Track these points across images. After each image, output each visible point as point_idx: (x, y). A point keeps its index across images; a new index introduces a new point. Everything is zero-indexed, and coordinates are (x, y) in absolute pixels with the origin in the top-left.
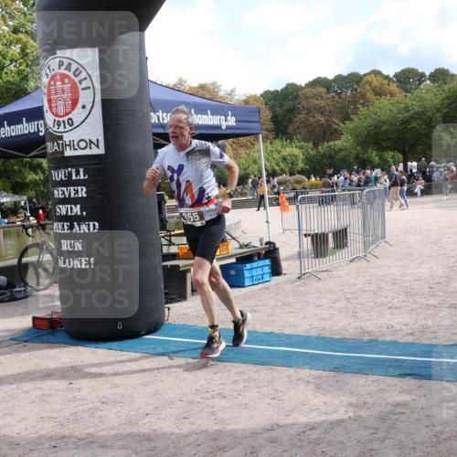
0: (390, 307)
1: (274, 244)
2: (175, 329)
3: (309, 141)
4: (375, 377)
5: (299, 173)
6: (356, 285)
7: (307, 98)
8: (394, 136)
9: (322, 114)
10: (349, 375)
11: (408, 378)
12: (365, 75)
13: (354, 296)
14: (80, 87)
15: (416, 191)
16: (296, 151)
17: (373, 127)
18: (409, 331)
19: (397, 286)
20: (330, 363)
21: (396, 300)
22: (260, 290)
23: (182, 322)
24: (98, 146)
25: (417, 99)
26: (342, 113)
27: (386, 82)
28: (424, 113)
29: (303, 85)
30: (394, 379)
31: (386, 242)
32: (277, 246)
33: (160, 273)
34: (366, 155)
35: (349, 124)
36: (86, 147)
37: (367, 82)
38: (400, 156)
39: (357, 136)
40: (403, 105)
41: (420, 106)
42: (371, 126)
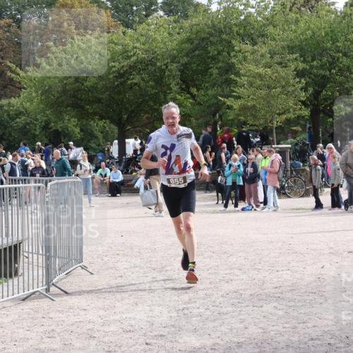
8: (105, 96)
15: (137, 185)
17: (71, 80)
25: (142, 39)
28: (151, 62)
31: (84, 268)
34: (59, 126)
38: (116, 129)
39: (45, 92)
40: (120, 47)
41: (146, 51)
42: (66, 78)
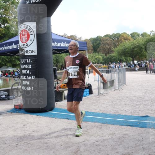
0: (125, 105)
1: (90, 84)
2: (58, 110)
3: (104, 54)
4: (118, 126)
5: (101, 63)
6: (115, 97)
7: (104, 40)
8: (130, 53)
9: (108, 45)
10: (110, 125)
11: (129, 126)
12: (121, 34)
13: (114, 101)
14: (30, 34)
16: (100, 57)
18: (131, 112)
19: (128, 98)
20: (105, 121)
21: (127, 102)
22: (85, 98)
23: (60, 108)
24: (35, 52)
25: (137, 41)
26: (114, 45)
27: (128, 36)
28: (139, 46)
29: (103, 36)
30: (124, 126)
31: (126, 85)
32: (91, 85)
33: (54, 92)
34: (121, 59)
35: (116, 49)
36: (31, 53)
37: (122, 36)
38: (132, 59)
39: (118, 52)
40: (133, 43)
41: (138, 44)
42: (123, 49)
